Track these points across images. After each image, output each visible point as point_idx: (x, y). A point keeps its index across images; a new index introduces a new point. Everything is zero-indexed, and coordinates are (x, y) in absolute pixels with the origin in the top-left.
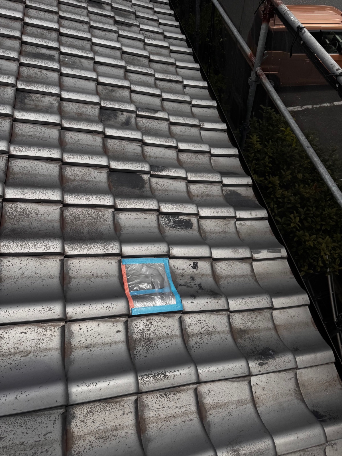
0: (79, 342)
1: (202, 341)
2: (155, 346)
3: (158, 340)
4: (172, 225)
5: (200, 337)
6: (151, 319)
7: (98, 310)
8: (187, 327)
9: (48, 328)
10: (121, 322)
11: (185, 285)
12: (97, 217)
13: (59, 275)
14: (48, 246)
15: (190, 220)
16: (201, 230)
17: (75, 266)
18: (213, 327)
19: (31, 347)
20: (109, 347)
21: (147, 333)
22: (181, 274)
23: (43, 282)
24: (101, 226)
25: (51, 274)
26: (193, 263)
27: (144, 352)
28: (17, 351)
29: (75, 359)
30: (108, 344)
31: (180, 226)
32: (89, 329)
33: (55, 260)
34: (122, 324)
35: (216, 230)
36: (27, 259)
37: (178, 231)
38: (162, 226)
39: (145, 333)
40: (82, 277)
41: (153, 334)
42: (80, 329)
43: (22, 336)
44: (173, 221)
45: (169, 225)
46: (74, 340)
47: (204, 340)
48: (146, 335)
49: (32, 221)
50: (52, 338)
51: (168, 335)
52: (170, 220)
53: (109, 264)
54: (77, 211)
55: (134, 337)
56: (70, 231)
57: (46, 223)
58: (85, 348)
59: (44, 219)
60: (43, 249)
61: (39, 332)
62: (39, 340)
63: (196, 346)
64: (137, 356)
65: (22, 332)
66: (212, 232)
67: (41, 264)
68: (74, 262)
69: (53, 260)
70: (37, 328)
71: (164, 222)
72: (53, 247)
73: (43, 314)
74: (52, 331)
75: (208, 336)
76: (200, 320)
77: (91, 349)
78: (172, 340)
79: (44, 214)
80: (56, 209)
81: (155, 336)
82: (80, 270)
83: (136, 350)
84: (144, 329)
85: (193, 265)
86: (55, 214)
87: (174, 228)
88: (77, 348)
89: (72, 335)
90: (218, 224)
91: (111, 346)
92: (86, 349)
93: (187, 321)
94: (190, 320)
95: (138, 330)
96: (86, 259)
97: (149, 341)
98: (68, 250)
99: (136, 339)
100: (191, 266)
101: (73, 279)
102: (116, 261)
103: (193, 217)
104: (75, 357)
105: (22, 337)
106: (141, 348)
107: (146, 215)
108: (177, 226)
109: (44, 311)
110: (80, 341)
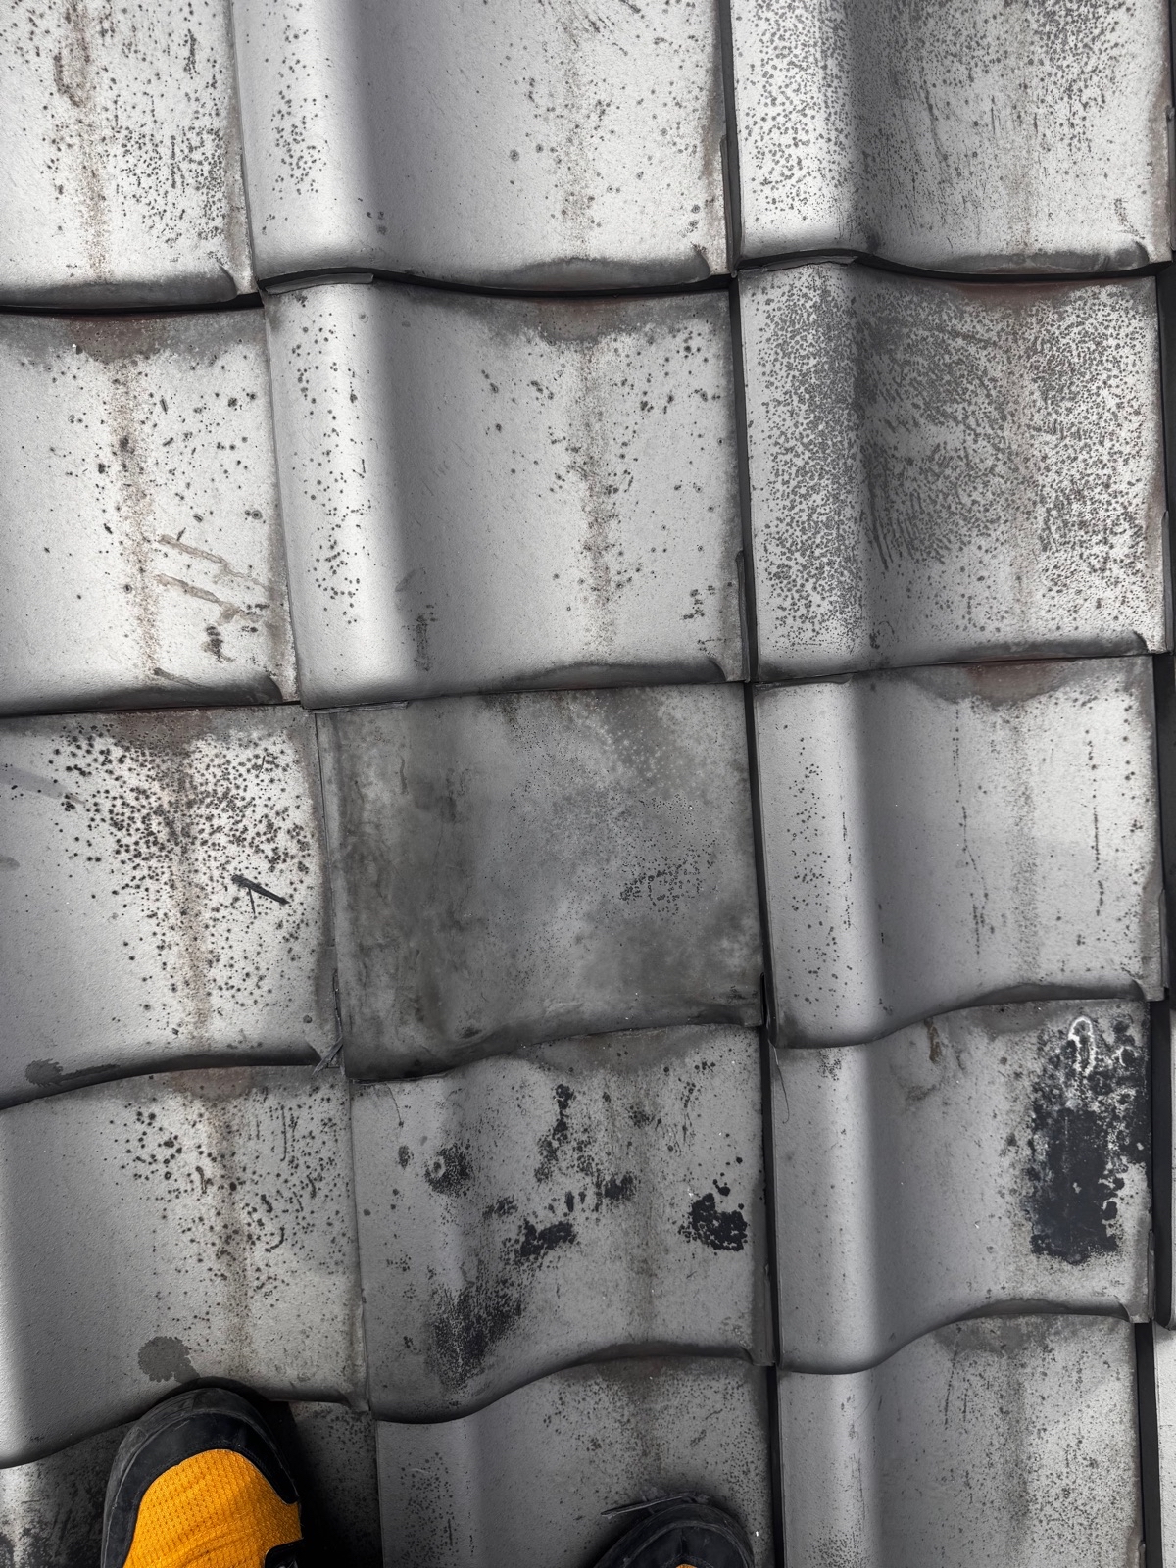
0: (157, 399)
1: (183, 1185)
2: (138, 874)
3: (179, 894)
4: (1061, 1098)
5: (208, 1174)
6: (307, 862)
7: (313, 489)
8: (272, 1101)
9: (219, 195)
10: (273, 657)
11: (561, 1127)
12: (1083, 525)
13: (594, 253)
14: (787, 139)
15: (1110, 1245)
16: (1034, 1319)
17: (671, 367)
18: (272, 1272)
19: (111, 106)
20: (124, 581)
21: (219, 829)
22: (648, 1110)
23: (535, 155)
24: (1005, 554)
25: (598, 200)
26: (737, 1216)
27: (100, 799)
28: (92, 32)
29: (55, 373)
30: (142, 571)
31: (1054, 1155)
32: (235, 455)
33: (701, 215)
34: (263, 659)
35: (1033, 1438)
36: (699, 34)
37: (1012, 1141)
38: (1050, 1016)
39: (225, 816)
40: (593, 420)
41: (213, 864)
42: (233, 402)
43: (174, 48)
44: (1095, 1107)
45: (1061, 1076)
46: (172, 369)
47: (185, 1199)
48: (209, 818)
49: (1012, 61)
50: (160, 226)
51: (210, 963)
52: (1108, 1090)
53: (689, 601)
54: (1130, 380)
55: (200, 744)
56: (955, 334)
57: (1003, 158)
58: (122, 435)
59: (1036, 143)
60: (761, 111)
61: (195, 142)
62: (149, 147)
63: (153, 1140)
64: (81, 753)
65: (194, 40)
66: (1021, 1409)
67: (664, 132)
68: (699, 357)
69: (696, 209)
70: (216, 125)
71: (1084, 1040)
72: (775, 177)
73: (274, 125)
74: (204, 220)
75: (217, 1228)
76: (313, 1194)
77: (116, 467)
78: (174, 990)
79: (1078, 139)
80: (1123, 219)
81: (203, 879)
82: (644, 405)
83: (117, 752)
84: (248, 812)
85: (720, 1208)
86: (1080, 216)
87: (1037, 1109)
88: (122, 389)
89: (202, 354)
90: (1093, 1464)
91: (128, 588)
92: (115, 440)
93: (310, 1101)
94: (315, 1127)
95: (242, 770)
96: (723, 435)
97: (173, 834)
98: (774, 294)
99: (187, 754)
100: (710, 1197)
101: (578, 357)
102: (709, 646)
103: (1138, 1279)
104: (69, 376)
105: (167, 51)
106: (133, 782)
107: (1134, 900)
108: (1055, 1135)
109: (289, 129)
110: (163, 402)
